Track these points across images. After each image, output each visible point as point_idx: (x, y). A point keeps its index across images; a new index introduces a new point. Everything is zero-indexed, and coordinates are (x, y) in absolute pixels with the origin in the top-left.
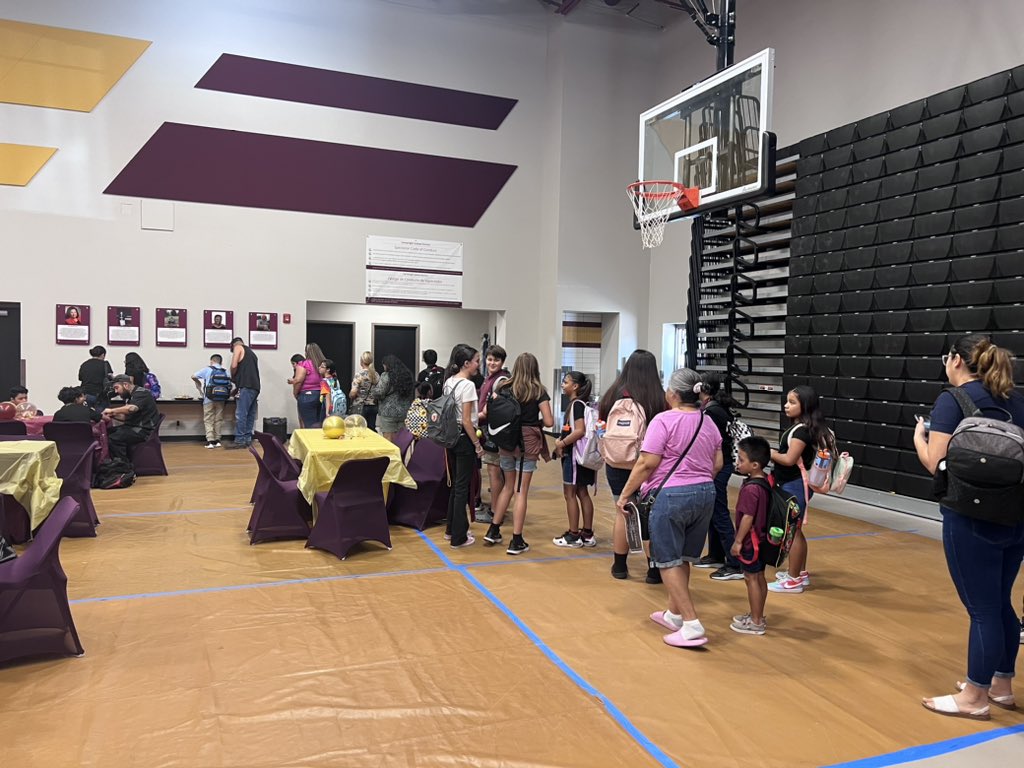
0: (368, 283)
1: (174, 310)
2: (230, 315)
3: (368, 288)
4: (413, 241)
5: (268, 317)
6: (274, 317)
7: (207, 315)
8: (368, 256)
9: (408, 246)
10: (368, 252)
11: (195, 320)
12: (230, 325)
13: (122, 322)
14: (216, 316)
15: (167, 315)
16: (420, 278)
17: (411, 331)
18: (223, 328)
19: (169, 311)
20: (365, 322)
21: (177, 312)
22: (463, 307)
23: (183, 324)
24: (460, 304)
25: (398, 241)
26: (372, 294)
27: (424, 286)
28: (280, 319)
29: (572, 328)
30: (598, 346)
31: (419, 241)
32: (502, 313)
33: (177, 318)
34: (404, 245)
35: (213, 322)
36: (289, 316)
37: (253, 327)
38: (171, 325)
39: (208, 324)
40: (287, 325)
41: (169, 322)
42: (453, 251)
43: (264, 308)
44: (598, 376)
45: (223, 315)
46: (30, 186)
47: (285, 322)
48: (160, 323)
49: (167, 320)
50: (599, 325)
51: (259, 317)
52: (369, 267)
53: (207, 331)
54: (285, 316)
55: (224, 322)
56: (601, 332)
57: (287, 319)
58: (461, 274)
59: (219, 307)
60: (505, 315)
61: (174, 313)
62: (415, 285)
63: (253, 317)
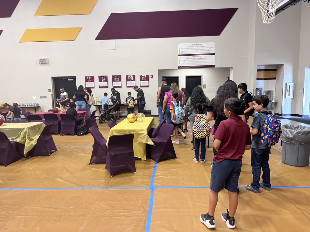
0: (179, 61)
1: (117, 76)
2: (134, 76)
3: (179, 63)
4: (195, 43)
5: (146, 76)
6: (148, 76)
7: (127, 76)
8: (179, 51)
9: (194, 46)
10: (179, 50)
11: (124, 79)
12: (134, 80)
13: (103, 81)
14: (130, 77)
15: (115, 77)
16: (198, 57)
17: (199, 78)
18: (132, 81)
19: (116, 76)
20: (182, 76)
21: (118, 76)
22: (215, 67)
23: (120, 80)
24: (214, 66)
25: (190, 44)
26: (181, 65)
27: (200, 60)
28: (150, 77)
29: (262, 72)
30: (275, 79)
31: (198, 43)
32: (232, 68)
33: (118, 78)
34: (192, 46)
35: (129, 79)
36: (152, 75)
37: (141, 80)
38: (117, 81)
39: (127, 80)
40: (152, 79)
41: (116, 80)
42: (211, 45)
43: (144, 73)
44: (274, 91)
45: (132, 76)
46: (75, 40)
47: (151, 77)
48: (113, 80)
49: (115, 79)
50: (275, 70)
51: (143, 77)
52: (179, 55)
53: (127, 82)
54: (151, 75)
55: (132, 79)
56: (276, 73)
57: (152, 76)
58: (214, 54)
59: (130, 74)
60: (233, 68)
61: (117, 77)
62: (196, 60)
63: (141, 76)
